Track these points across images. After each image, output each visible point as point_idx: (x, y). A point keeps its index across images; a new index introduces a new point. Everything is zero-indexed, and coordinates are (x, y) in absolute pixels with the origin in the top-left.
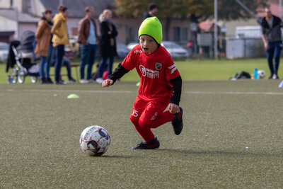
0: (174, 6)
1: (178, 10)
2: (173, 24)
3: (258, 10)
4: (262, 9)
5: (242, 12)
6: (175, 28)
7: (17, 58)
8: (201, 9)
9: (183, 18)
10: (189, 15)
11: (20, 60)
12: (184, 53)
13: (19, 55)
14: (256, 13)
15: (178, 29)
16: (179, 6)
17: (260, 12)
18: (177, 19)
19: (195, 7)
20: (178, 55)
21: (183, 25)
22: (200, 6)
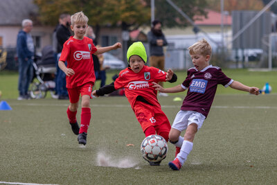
0: (105, 13)
1: (109, 17)
2: (103, 33)
3: (195, 17)
4: (200, 17)
5: (178, 20)
6: (103, 37)
7: (37, 73)
8: (134, 16)
9: (114, 26)
10: (120, 23)
11: (40, 75)
12: (120, 65)
13: (40, 70)
14: (193, 20)
15: (107, 38)
16: (110, 13)
17: (197, 19)
18: (106, 27)
19: (127, 14)
20: (113, 67)
21: (111, 34)
22: (133, 13)
